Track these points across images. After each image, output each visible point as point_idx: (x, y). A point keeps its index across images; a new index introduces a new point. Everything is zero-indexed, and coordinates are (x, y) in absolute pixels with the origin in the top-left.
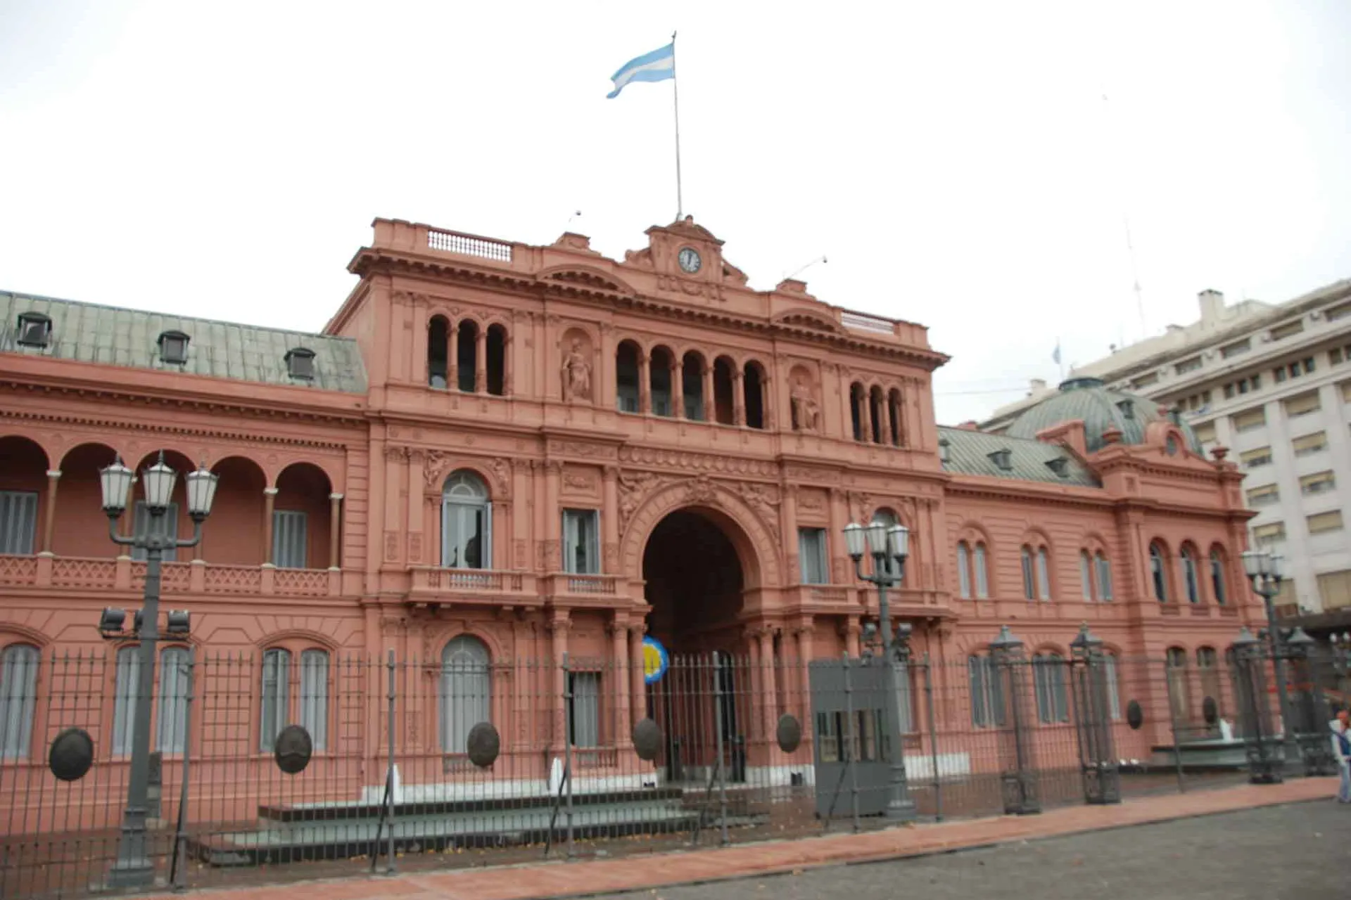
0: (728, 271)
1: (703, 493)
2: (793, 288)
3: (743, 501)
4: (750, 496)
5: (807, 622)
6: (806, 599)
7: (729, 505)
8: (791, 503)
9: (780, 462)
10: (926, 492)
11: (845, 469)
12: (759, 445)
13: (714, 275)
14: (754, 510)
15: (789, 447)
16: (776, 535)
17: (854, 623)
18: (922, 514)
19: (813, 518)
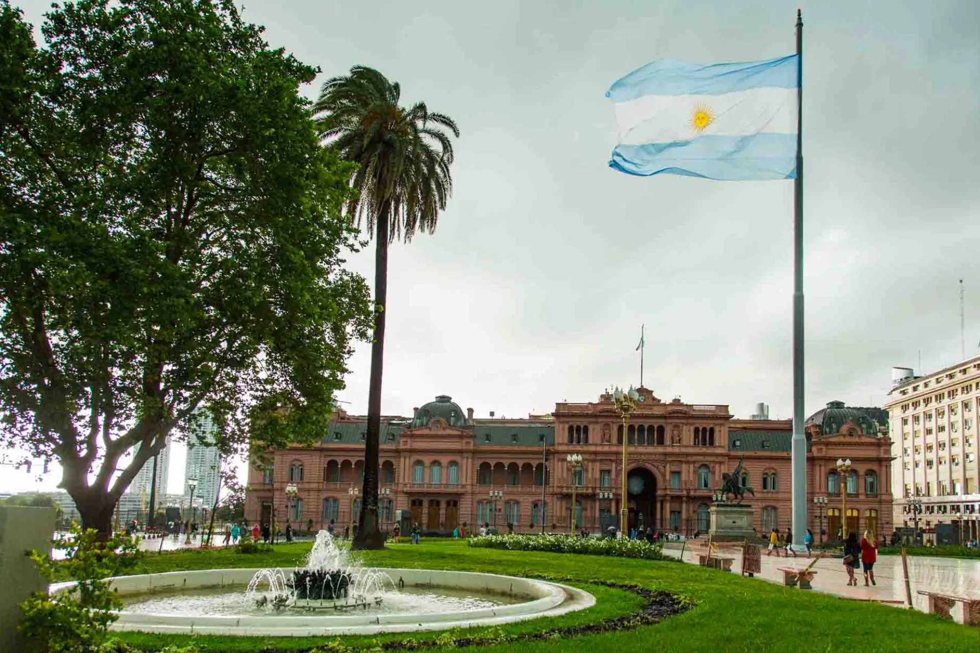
0: (654, 399)
1: (641, 464)
2: (676, 402)
3: (653, 465)
4: (655, 464)
5: (668, 498)
6: (668, 492)
7: (649, 466)
8: (668, 466)
9: (665, 454)
10: (720, 459)
11: (687, 455)
12: (660, 450)
13: (650, 402)
14: (657, 468)
15: (669, 450)
16: (664, 475)
17: (684, 499)
18: (717, 466)
19: (675, 468)
